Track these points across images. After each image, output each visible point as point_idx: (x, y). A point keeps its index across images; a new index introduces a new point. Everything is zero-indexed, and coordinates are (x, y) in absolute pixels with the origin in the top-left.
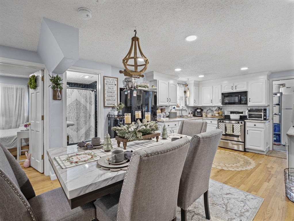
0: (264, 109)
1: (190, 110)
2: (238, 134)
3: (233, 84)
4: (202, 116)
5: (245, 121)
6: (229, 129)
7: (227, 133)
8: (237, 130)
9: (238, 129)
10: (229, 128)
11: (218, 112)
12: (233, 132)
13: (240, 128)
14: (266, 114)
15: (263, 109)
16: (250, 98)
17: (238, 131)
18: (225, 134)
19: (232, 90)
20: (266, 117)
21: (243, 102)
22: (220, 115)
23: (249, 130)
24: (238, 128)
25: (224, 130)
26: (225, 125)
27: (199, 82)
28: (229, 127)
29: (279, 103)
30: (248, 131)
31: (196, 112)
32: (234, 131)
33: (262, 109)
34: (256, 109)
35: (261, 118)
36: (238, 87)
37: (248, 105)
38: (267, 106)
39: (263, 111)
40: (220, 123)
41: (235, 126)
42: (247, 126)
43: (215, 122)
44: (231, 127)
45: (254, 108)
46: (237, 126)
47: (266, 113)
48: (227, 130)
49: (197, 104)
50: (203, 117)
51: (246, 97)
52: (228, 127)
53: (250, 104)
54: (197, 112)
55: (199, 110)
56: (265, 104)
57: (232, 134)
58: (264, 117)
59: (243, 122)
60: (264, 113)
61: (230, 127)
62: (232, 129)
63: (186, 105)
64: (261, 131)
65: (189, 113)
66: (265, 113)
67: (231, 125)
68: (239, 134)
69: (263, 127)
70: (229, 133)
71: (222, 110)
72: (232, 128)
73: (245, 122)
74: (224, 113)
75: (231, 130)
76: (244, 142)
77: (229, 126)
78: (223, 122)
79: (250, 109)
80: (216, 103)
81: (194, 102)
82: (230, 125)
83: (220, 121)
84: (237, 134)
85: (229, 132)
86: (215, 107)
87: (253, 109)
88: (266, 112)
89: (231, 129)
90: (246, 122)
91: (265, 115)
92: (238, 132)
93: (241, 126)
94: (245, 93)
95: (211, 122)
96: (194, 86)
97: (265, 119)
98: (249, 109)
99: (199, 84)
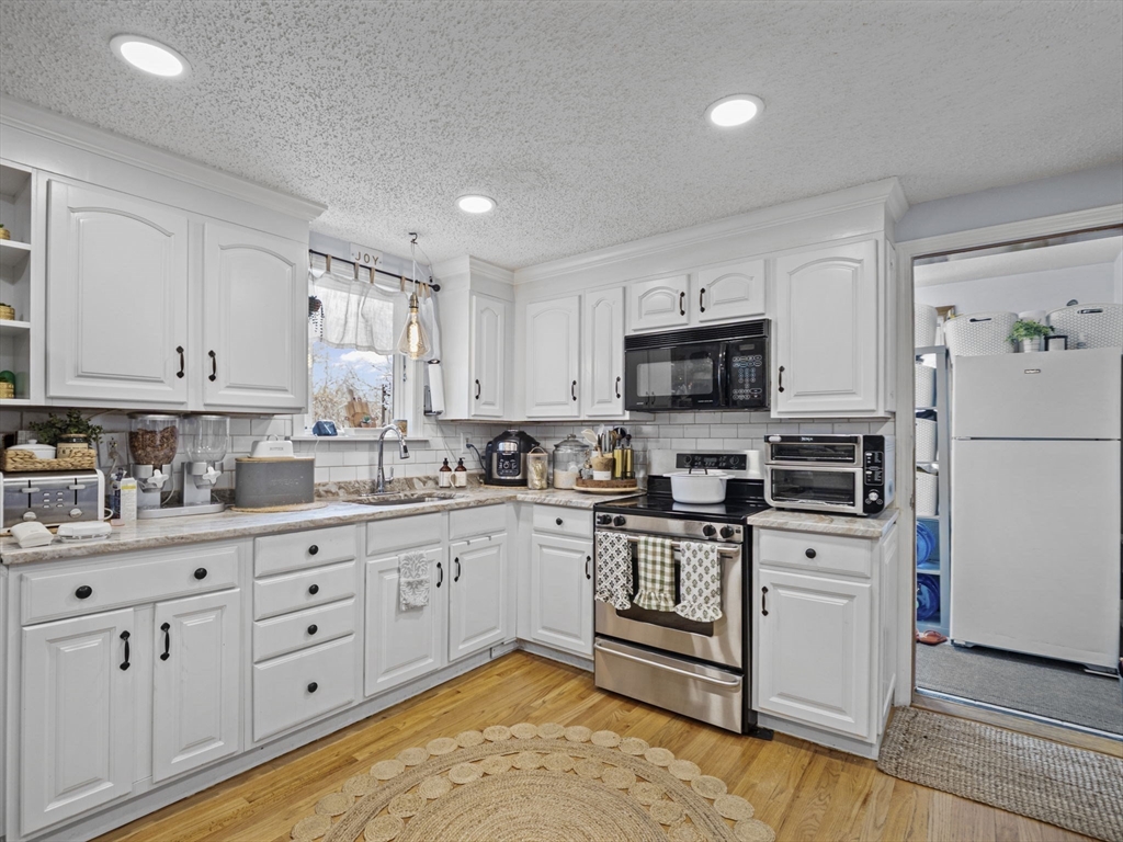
0: (866, 438)
1: (463, 446)
2: (705, 613)
3: (689, 276)
4: (524, 483)
5: (752, 519)
6: (650, 576)
7: (642, 602)
8: (701, 585)
9: (707, 578)
10: (650, 566)
11: (609, 456)
12: (677, 600)
13: (715, 571)
14: (882, 475)
15: (861, 436)
16: (782, 369)
17: (707, 593)
18: (628, 606)
19: (683, 319)
20: (881, 496)
21: (741, 394)
22: (618, 474)
23: (776, 586)
24: (707, 569)
25: (623, 580)
26: (634, 546)
27: (513, 271)
28: (654, 563)
29: (934, 404)
30: (765, 590)
31: (495, 455)
32: (683, 590)
33: (855, 440)
34: (816, 439)
35: (849, 496)
36: (713, 294)
37: (774, 415)
38: (885, 420)
39: (859, 450)
40: (600, 534)
41: (688, 554)
42: (763, 558)
43: (582, 523)
44: (663, 564)
45: (807, 432)
46: (701, 555)
47: (881, 465)
48: (642, 582)
49: (497, 408)
50: (530, 486)
51: (759, 357)
52: (646, 561)
53: (782, 405)
54: (501, 456)
55: (508, 447)
56: (873, 407)
57: (668, 614)
58: (866, 496)
59: (735, 527)
60: (866, 466)
61: (658, 559)
62: (667, 579)
63: (427, 412)
64: (851, 597)
65: (446, 462)
66: (873, 464)
67: (663, 546)
68: (710, 613)
69: (862, 568)
70: (654, 605)
71: (637, 445)
72: (668, 570)
73: (749, 530)
74: (647, 465)
75: (662, 582)
76: (745, 671)
77: (654, 554)
78: (620, 522)
79: (784, 438)
80: (598, 403)
81: (474, 393)
82: (659, 549)
83: (606, 520)
84: (698, 616)
85: (654, 596)
86: (593, 423)
87: (798, 439)
88: (881, 457)
89: (662, 573)
90: (755, 532)
91: (874, 484)
92: (707, 600)
93: (723, 557)
94: (755, 334)
95: (559, 522)
96: (472, 292)
97: (873, 510)
98: (776, 438)
99: (512, 288)
